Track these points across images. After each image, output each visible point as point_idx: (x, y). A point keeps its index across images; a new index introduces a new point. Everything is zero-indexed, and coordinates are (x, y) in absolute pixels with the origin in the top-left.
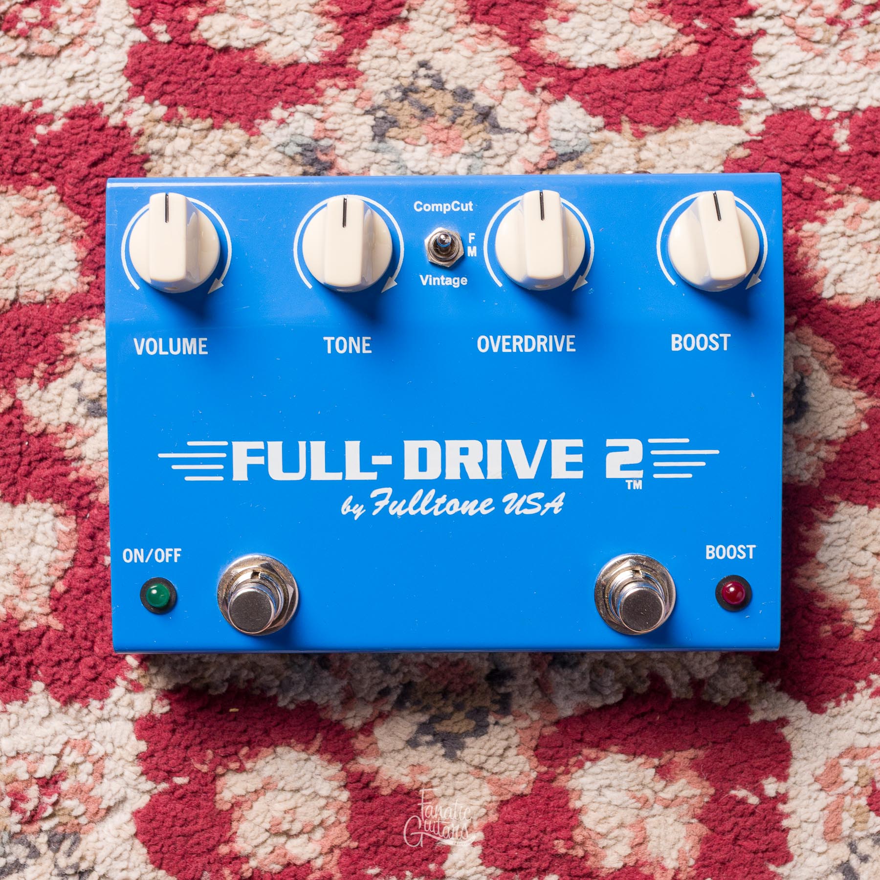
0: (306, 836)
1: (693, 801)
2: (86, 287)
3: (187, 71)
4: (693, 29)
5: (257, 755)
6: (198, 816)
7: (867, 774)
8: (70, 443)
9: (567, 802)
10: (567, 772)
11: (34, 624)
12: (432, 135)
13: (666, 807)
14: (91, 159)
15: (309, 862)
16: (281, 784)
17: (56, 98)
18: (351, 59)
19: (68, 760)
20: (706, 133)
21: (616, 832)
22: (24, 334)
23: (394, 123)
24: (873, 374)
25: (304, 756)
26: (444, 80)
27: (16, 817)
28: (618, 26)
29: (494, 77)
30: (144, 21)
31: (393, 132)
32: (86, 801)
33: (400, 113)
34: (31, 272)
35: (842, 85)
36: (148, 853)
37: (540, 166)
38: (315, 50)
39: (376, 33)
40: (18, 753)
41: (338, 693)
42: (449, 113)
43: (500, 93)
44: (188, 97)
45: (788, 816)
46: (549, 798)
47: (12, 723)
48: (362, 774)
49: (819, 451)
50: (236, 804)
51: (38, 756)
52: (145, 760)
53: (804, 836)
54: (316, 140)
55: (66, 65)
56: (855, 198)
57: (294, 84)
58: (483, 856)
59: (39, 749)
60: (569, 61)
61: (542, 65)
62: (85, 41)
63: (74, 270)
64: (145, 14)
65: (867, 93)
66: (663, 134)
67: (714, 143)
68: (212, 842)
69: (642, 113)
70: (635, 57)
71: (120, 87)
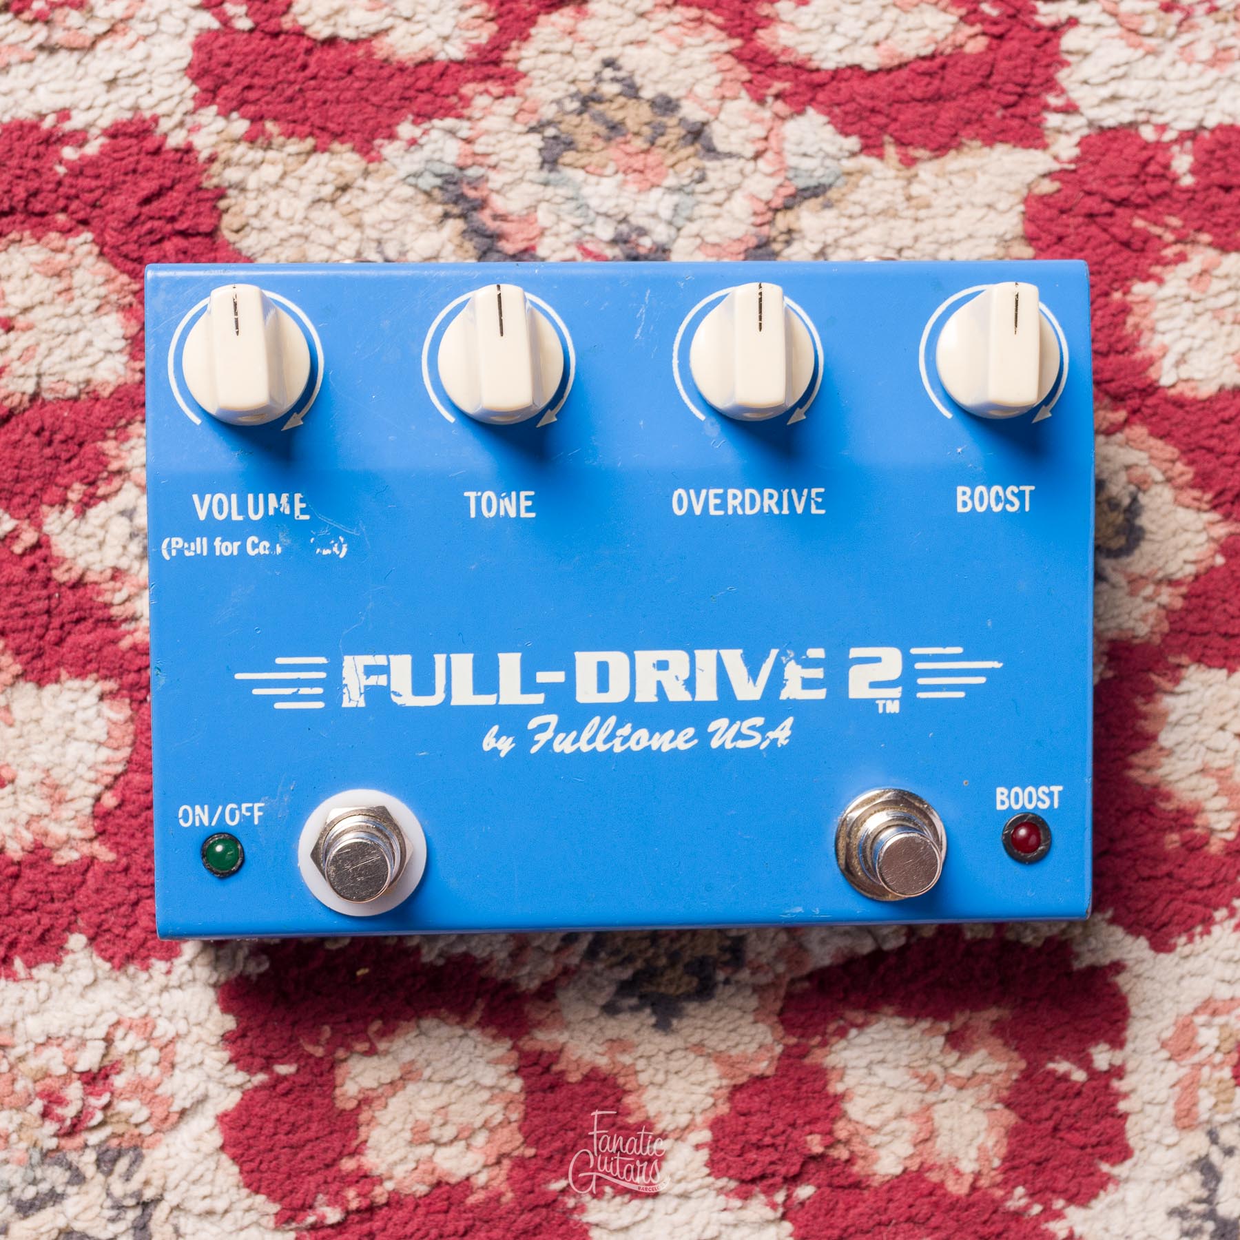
0: (463, 1143)
1: (997, 1079)
2: (138, 376)
3: (277, 70)
4: (979, 17)
5: (393, 1031)
6: (310, 1119)
7: (1231, 1035)
8: (119, 597)
9: (825, 1085)
10: (824, 1044)
11: (75, 856)
12: (623, 161)
13: (961, 1088)
14: (143, 193)
15: (468, 1178)
16: (427, 1073)
17: (90, 108)
18: (509, 55)
19: (121, 1046)
20: (999, 159)
21: (893, 1126)
22: (50, 443)
23: (570, 145)
24: (1231, 488)
25: (459, 1031)
26: (638, 85)
27: (51, 1127)
28: (877, 11)
29: (708, 81)
30: (214, 1)
31: (569, 157)
32: (151, 1101)
33: (579, 130)
34: (59, 355)
35: (1181, 94)
36: (241, 1172)
37: (773, 205)
38: (458, 42)
39: (542, 19)
40: (49, 1038)
41: (505, 941)
42: (647, 130)
43: (715, 103)
44: (280, 107)
45: (1125, 1096)
46: (800, 1080)
47: (42, 995)
48: (541, 1053)
49: (1160, 594)
50: (365, 1101)
51: (78, 1041)
52: (234, 1042)
53: (1147, 1123)
54: (461, 169)
55: (105, 62)
56: (1201, 248)
57: (429, 89)
58: (711, 1163)
59: (77, 1032)
60: (810, 60)
61: (774, 65)
62: (131, 28)
63: (120, 351)
65: (1217, 106)
66: (942, 160)
67: (1010, 174)
68: (330, 1155)
69: (911, 132)
70: (901, 55)
71: (182, 93)
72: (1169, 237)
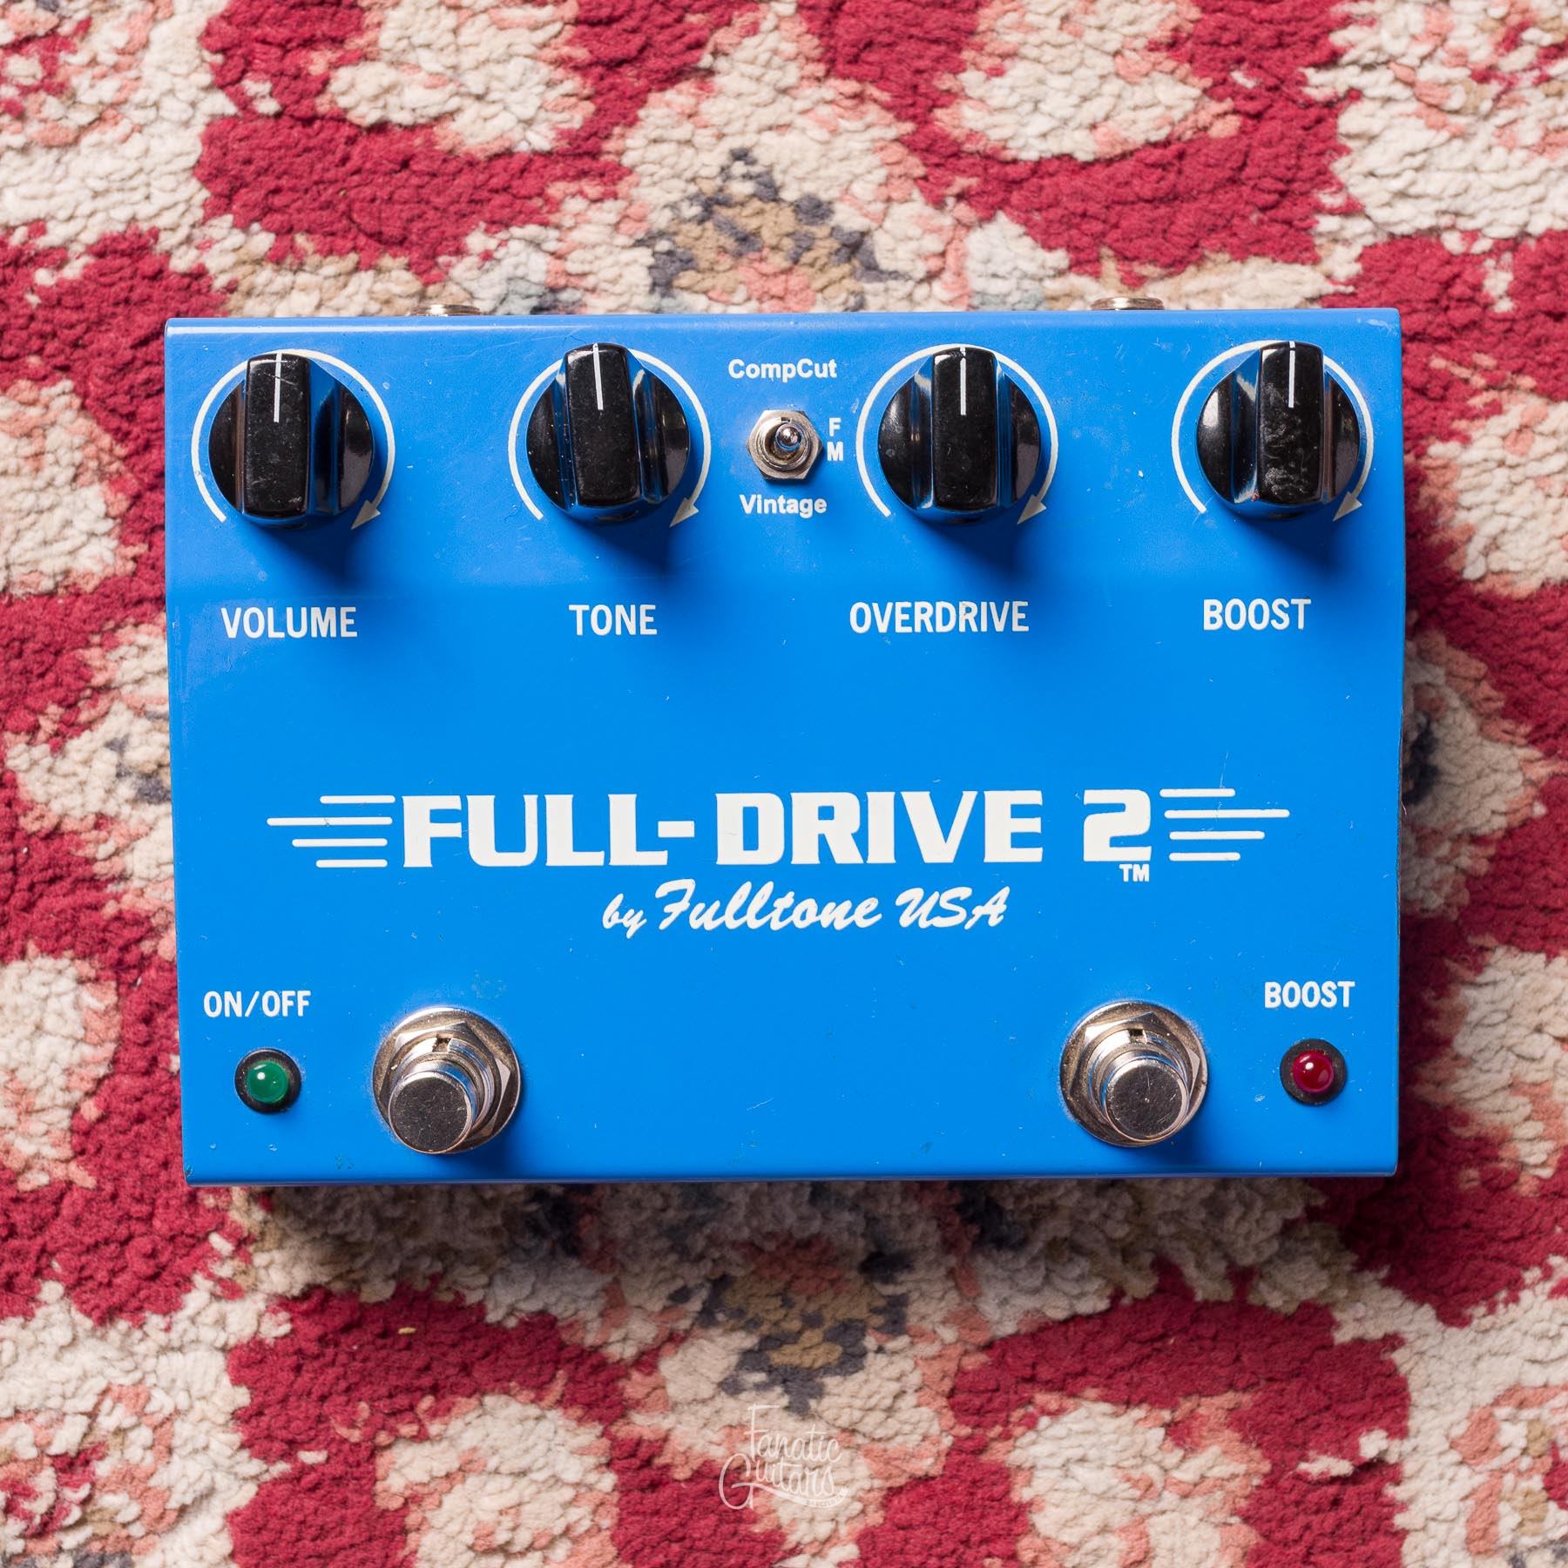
0: (538, 1555)
1: (1232, 1485)
2: (131, 566)
3: (312, 167)
4: (1229, 90)
5: (449, 1410)
6: (343, 1519)
7: (1543, 1434)
8: (103, 851)
9: (1007, 1492)
10: (1006, 1436)
11: (43, 1179)
12: (758, 285)
13: (1186, 1496)
14: (138, 333)
16: (493, 1463)
17: (71, 218)
18: (610, 146)
19: (107, 1423)
20: (1253, 277)
21: (1095, 1542)
22: (20, 655)
23: (688, 263)
24: (1556, 718)
25: (533, 1411)
26: (778, 183)
27: (15, 1526)
28: (1095, 84)
29: (870, 177)
30: (230, 76)
31: (686, 278)
32: (142, 1495)
33: (700, 244)
34: (30, 539)
35: (1498, 190)
38: (543, 128)
39: (654, 97)
40: (17, 1412)
41: (594, 1298)
42: (788, 243)
43: (879, 207)
44: (313, 216)
45: (1403, 1507)
46: (974, 1482)
47: (6, 1357)
48: (639, 1442)
49: (1458, 855)
50: (412, 1500)
51: (54, 1415)
52: (247, 1422)
53: (1431, 1545)
54: (553, 290)
55: (91, 160)
56: (1522, 396)
57: (506, 189)
59: (54, 1402)
60: (1004, 148)
61: (956, 155)
62: (124, 116)
63: (108, 534)
64: (231, 64)
65: (1545, 205)
66: (1177, 279)
67: (1267, 297)
69: (1138, 242)
70: (1126, 141)
71: (188, 200)
72: (1478, 381)
